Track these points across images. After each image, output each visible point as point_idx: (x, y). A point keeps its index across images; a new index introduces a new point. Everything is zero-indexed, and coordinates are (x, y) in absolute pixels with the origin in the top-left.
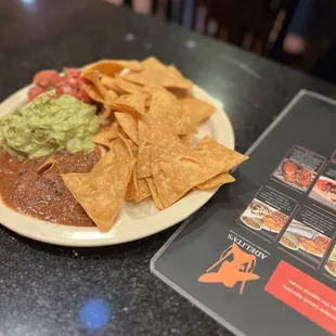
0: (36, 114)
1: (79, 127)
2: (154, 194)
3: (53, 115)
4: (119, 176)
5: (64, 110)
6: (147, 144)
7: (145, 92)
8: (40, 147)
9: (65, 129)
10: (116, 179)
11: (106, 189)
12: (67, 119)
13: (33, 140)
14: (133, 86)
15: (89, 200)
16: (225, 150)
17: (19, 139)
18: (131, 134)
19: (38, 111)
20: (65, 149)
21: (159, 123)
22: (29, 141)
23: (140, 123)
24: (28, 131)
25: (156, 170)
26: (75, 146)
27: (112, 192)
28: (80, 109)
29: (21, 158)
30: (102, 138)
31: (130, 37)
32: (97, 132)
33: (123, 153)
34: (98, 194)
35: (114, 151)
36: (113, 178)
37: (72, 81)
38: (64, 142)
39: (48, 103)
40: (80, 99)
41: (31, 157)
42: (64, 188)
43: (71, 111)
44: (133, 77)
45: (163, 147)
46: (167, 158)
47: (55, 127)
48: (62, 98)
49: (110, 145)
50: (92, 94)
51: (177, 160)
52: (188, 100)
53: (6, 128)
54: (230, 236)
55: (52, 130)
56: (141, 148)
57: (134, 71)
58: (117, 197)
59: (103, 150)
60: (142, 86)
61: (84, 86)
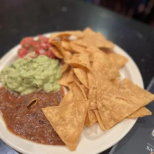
0: (24, 69)
1: (51, 76)
2: (99, 120)
3: (35, 69)
4: (79, 111)
5: (41, 65)
6: (94, 88)
7: (87, 52)
8: (27, 88)
9: (43, 78)
10: (77, 114)
11: (71, 121)
12: (43, 71)
13: (23, 84)
14: (80, 48)
15: (61, 128)
16: (140, 89)
17: (15, 84)
18: (84, 82)
19: (26, 67)
20: (42, 90)
21: (100, 74)
22: (21, 85)
23: (89, 75)
24: (19, 79)
25: (100, 105)
26: (48, 88)
27: (75, 123)
28: (50, 64)
29: (16, 95)
30: (64, 82)
31: (64, 9)
32: (61, 78)
33: (79, 93)
34: (67, 124)
35: (73, 91)
36: (75, 112)
37: (44, 45)
38: (42, 86)
39: (31, 61)
40: (49, 57)
41: (22, 94)
42: (44, 117)
43: (45, 66)
44: (80, 42)
45: (104, 90)
46: (106, 97)
47: (36, 77)
48: (39, 57)
49: (70, 87)
50: (57, 54)
51: (113, 98)
52: (111, 55)
53: (6, 76)
54: (148, 148)
55: (34, 78)
56: (91, 91)
57: (80, 38)
58: (79, 126)
59: (65, 89)
60: (86, 47)
61: (51, 49)
